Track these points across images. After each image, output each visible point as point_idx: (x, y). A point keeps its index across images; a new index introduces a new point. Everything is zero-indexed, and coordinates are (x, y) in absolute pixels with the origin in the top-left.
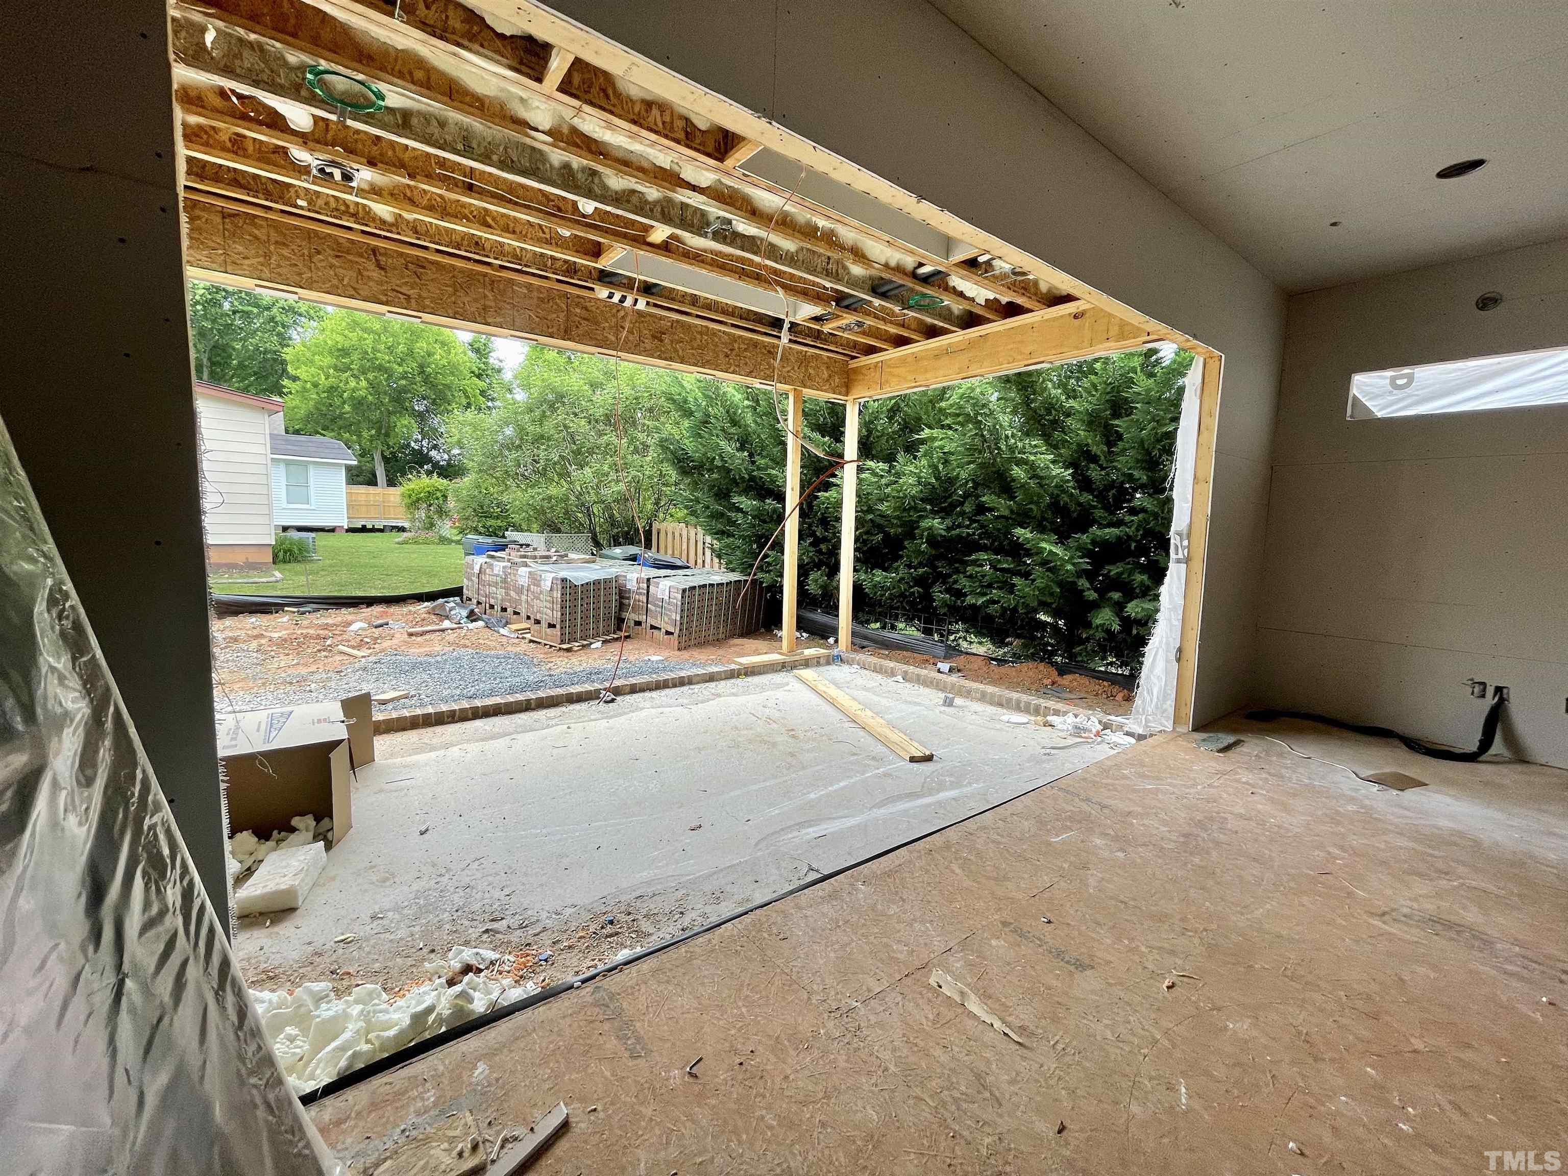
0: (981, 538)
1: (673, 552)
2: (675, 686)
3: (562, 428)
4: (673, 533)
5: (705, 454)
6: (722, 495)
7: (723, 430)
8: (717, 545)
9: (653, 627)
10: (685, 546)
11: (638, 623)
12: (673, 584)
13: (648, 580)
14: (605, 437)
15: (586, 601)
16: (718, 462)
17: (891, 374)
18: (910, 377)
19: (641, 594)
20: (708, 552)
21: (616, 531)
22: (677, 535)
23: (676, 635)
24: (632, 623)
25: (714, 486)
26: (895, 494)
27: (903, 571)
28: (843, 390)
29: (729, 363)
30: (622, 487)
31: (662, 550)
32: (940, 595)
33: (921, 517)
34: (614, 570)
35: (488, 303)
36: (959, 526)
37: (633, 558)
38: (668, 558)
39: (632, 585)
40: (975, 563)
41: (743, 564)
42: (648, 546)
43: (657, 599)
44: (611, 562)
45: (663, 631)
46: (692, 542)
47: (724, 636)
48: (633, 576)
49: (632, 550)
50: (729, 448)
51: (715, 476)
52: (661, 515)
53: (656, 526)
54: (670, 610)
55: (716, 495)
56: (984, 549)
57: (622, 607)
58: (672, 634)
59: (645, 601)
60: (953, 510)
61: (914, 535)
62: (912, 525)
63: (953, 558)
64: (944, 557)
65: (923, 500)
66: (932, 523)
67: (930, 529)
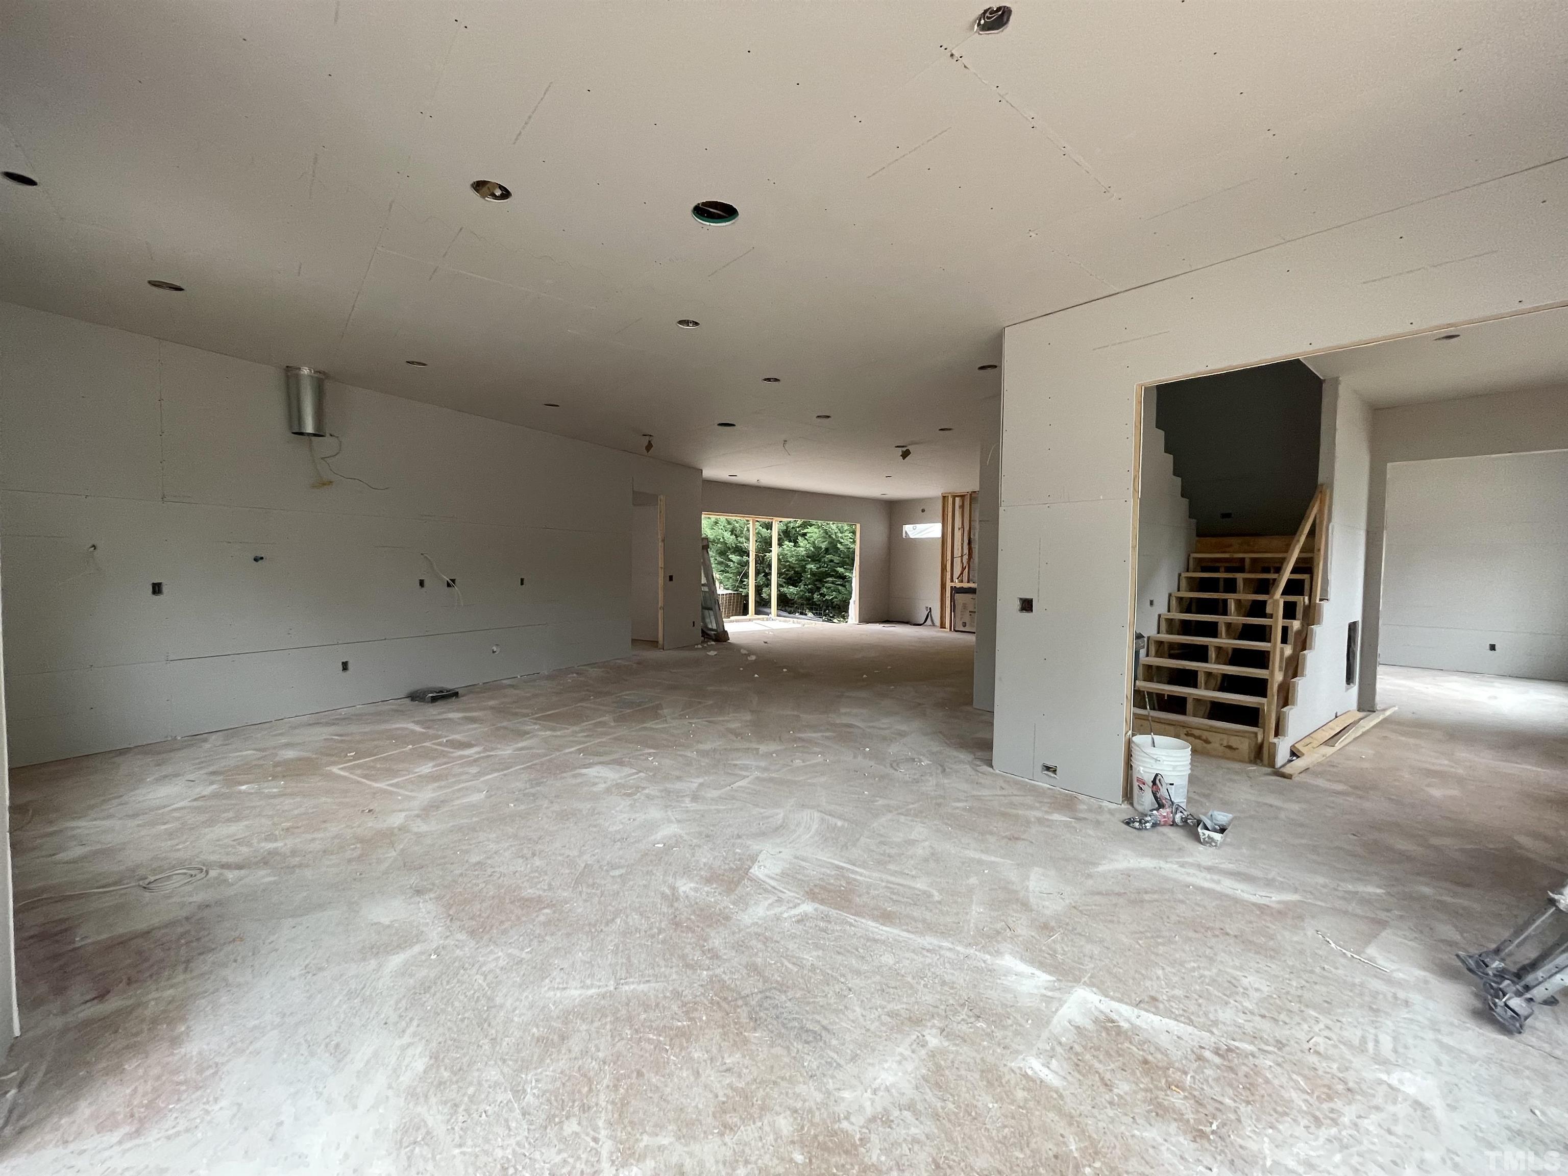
0: (831, 572)
26: (796, 554)
27: (803, 587)
32: (816, 596)
33: (806, 564)
36: (823, 567)
40: (826, 582)
47: (729, 616)
50: (727, 535)
56: (831, 576)
60: (819, 561)
61: (805, 572)
62: (804, 567)
63: (820, 581)
64: (817, 580)
65: (808, 557)
66: (812, 566)
67: (811, 569)
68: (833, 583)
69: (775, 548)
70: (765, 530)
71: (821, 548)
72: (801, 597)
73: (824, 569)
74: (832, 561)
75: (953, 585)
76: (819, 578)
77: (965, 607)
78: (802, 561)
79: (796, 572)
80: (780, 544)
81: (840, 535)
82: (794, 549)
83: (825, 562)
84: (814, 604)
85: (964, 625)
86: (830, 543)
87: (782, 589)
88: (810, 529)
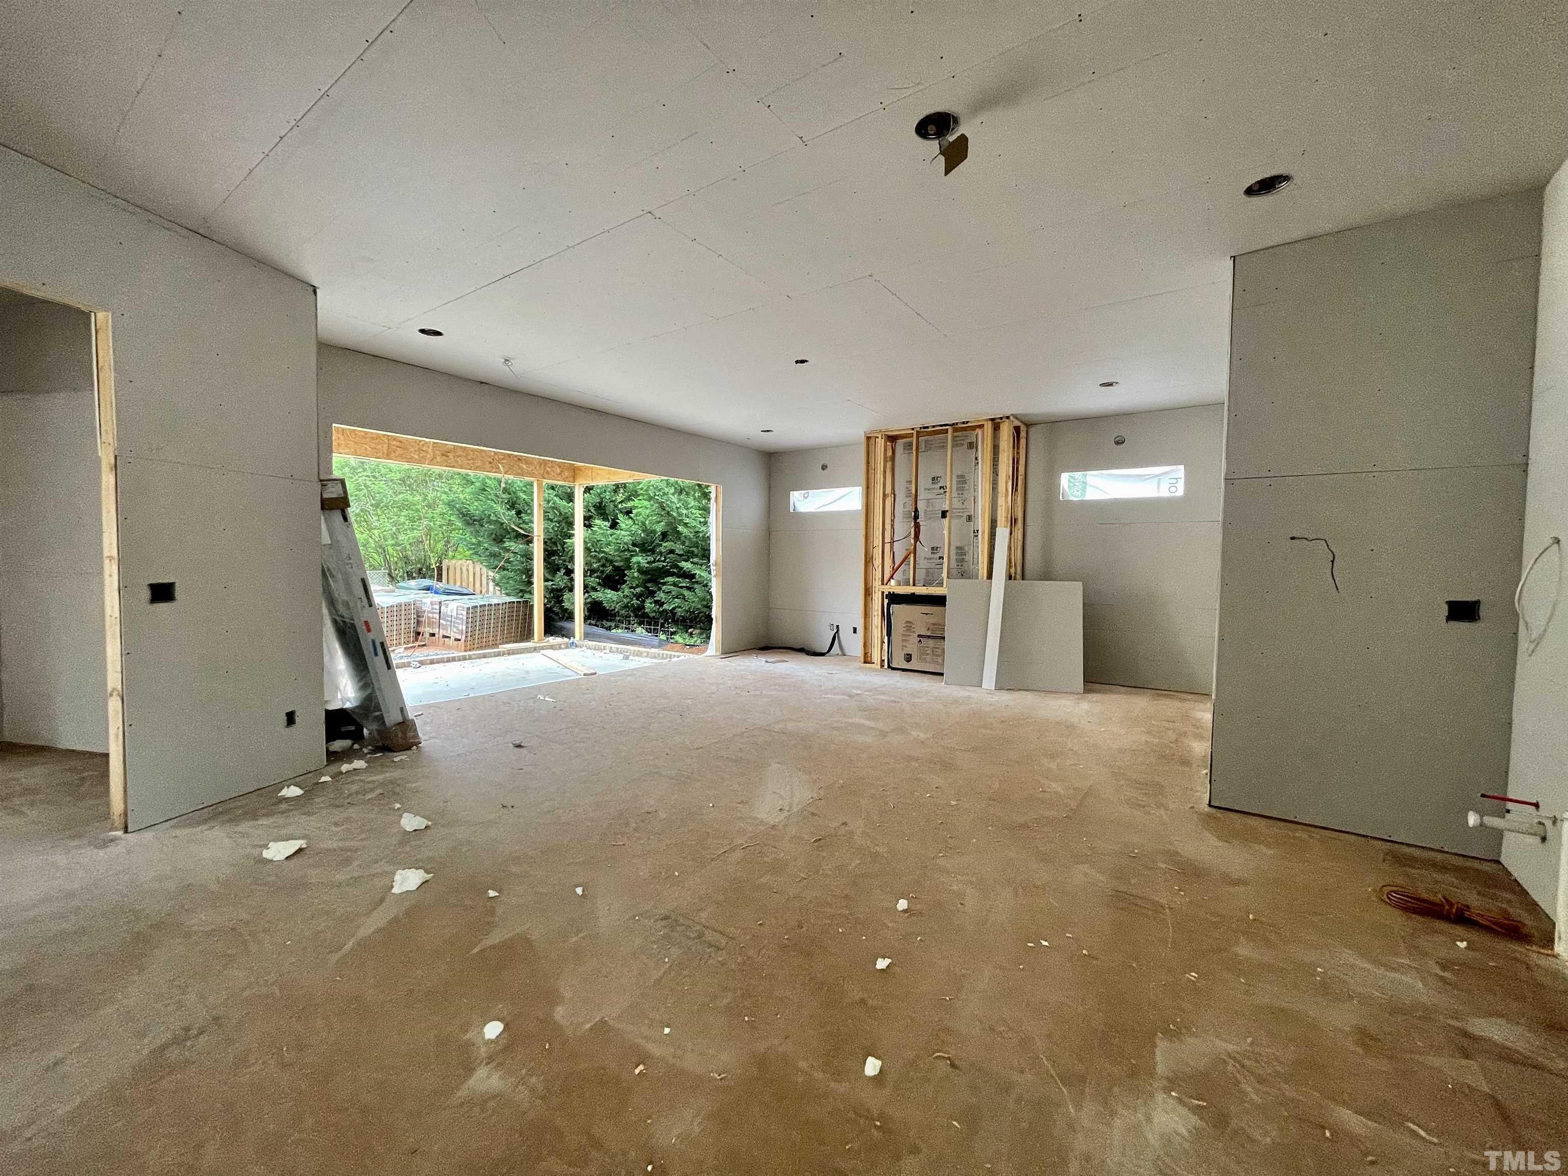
0: (671, 568)
1: (461, 583)
2: (459, 660)
3: (363, 487)
4: (461, 569)
5: (483, 512)
6: (498, 540)
7: (496, 496)
8: (498, 577)
9: (445, 637)
10: (471, 579)
11: (433, 635)
12: (460, 604)
13: (440, 603)
14: (402, 496)
15: (391, 619)
16: (493, 518)
17: (598, 474)
18: (607, 477)
19: (434, 613)
20: (491, 584)
21: (410, 567)
22: (464, 569)
23: (463, 640)
24: (427, 635)
25: (492, 533)
26: (614, 541)
27: (627, 591)
28: (571, 479)
29: (492, 467)
30: (416, 534)
31: (451, 581)
32: (649, 605)
33: (632, 556)
34: (412, 596)
35: (340, 442)
36: (659, 561)
37: (428, 589)
38: (457, 588)
39: (426, 608)
40: (664, 584)
41: (515, 589)
42: (440, 579)
43: (448, 616)
44: (408, 592)
45: (453, 638)
46: (478, 575)
47: (501, 642)
48: (428, 601)
49: (427, 582)
50: (500, 509)
51: (492, 527)
52: (450, 553)
53: (445, 563)
54: (459, 624)
55: (494, 540)
56: (673, 574)
57: (418, 623)
58: (460, 640)
59: (438, 618)
60: (653, 551)
61: (629, 568)
62: (628, 560)
63: (655, 581)
64: (649, 581)
65: (634, 545)
66: (640, 560)
67: (639, 563)
68: (675, 585)
69: (579, 533)
70: (565, 503)
71: (654, 532)
72: (626, 606)
73: (660, 565)
74: (672, 552)
75: (887, 590)
76: (653, 577)
77: (909, 626)
78: (626, 551)
79: (616, 569)
80: (588, 526)
81: (684, 512)
82: (610, 531)
83: (661, 553)
84: (645, 615)
85: (908, 658)
86: (667, 524)
87: (594, 595)
88: (636, 502)
